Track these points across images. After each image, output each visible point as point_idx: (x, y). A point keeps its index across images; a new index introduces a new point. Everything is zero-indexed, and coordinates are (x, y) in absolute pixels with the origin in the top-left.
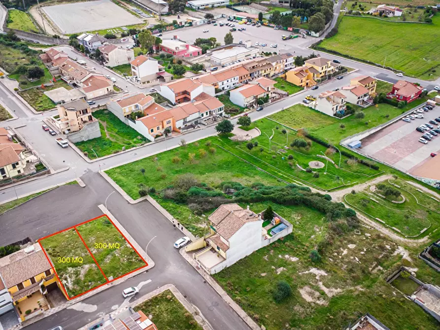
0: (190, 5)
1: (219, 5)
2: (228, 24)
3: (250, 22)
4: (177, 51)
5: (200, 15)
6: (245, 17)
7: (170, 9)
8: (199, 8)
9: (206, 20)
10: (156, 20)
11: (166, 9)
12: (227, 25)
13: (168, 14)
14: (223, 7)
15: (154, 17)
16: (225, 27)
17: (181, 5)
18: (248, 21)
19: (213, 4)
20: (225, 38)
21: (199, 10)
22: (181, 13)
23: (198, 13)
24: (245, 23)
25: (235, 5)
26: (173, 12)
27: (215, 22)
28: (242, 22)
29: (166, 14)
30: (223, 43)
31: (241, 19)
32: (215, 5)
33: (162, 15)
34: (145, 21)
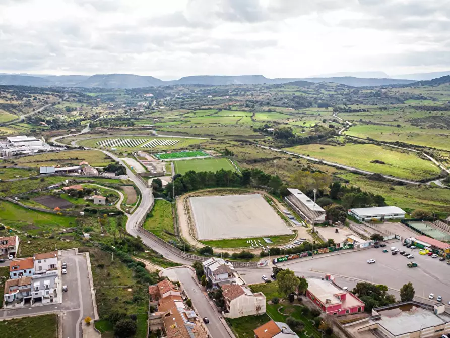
0: (354, 214)
1: (391, 217)
2: (404, 252)
3: (437, 253)
4: (327, 306)
5: (365, 231)
6: (429, 245)
7: (327, 218)
8: (363, 220)
9: (373, 242)
10: (307, 230)
11: (322, 218)
12: (402, 253)
13: (324, 224)
14: (396, 221)
15: (306, 226)
16: (399, 256)
17: (342, 215)
18: (433, 252)
19: (383, 217)
20: (402, 291)
21: (364, 222)
22: (340, 224)
23: (362, 226)
24: (430, 255)
25: (413, 220)
26: (330, 221)
27: (385, 246)
28: (423, 252)
29: (321, 224)
30: (398, 298)
31: (422, 247)
32: (385, 218)
33: (316, 224)
34: (295, 231)
